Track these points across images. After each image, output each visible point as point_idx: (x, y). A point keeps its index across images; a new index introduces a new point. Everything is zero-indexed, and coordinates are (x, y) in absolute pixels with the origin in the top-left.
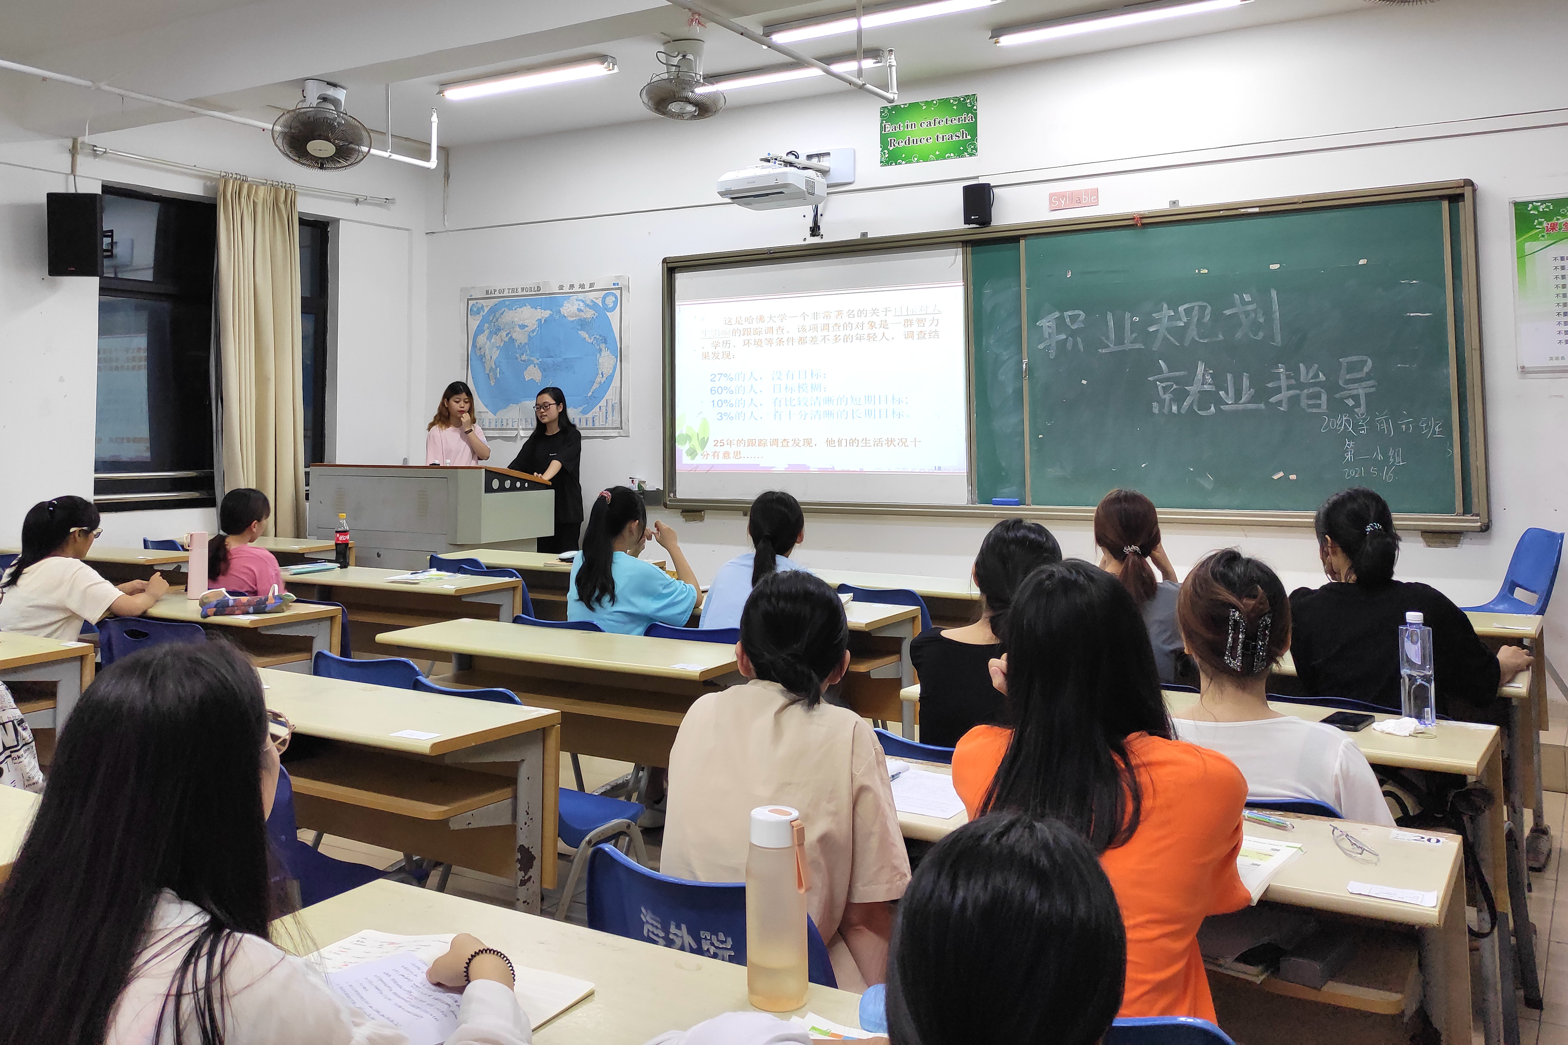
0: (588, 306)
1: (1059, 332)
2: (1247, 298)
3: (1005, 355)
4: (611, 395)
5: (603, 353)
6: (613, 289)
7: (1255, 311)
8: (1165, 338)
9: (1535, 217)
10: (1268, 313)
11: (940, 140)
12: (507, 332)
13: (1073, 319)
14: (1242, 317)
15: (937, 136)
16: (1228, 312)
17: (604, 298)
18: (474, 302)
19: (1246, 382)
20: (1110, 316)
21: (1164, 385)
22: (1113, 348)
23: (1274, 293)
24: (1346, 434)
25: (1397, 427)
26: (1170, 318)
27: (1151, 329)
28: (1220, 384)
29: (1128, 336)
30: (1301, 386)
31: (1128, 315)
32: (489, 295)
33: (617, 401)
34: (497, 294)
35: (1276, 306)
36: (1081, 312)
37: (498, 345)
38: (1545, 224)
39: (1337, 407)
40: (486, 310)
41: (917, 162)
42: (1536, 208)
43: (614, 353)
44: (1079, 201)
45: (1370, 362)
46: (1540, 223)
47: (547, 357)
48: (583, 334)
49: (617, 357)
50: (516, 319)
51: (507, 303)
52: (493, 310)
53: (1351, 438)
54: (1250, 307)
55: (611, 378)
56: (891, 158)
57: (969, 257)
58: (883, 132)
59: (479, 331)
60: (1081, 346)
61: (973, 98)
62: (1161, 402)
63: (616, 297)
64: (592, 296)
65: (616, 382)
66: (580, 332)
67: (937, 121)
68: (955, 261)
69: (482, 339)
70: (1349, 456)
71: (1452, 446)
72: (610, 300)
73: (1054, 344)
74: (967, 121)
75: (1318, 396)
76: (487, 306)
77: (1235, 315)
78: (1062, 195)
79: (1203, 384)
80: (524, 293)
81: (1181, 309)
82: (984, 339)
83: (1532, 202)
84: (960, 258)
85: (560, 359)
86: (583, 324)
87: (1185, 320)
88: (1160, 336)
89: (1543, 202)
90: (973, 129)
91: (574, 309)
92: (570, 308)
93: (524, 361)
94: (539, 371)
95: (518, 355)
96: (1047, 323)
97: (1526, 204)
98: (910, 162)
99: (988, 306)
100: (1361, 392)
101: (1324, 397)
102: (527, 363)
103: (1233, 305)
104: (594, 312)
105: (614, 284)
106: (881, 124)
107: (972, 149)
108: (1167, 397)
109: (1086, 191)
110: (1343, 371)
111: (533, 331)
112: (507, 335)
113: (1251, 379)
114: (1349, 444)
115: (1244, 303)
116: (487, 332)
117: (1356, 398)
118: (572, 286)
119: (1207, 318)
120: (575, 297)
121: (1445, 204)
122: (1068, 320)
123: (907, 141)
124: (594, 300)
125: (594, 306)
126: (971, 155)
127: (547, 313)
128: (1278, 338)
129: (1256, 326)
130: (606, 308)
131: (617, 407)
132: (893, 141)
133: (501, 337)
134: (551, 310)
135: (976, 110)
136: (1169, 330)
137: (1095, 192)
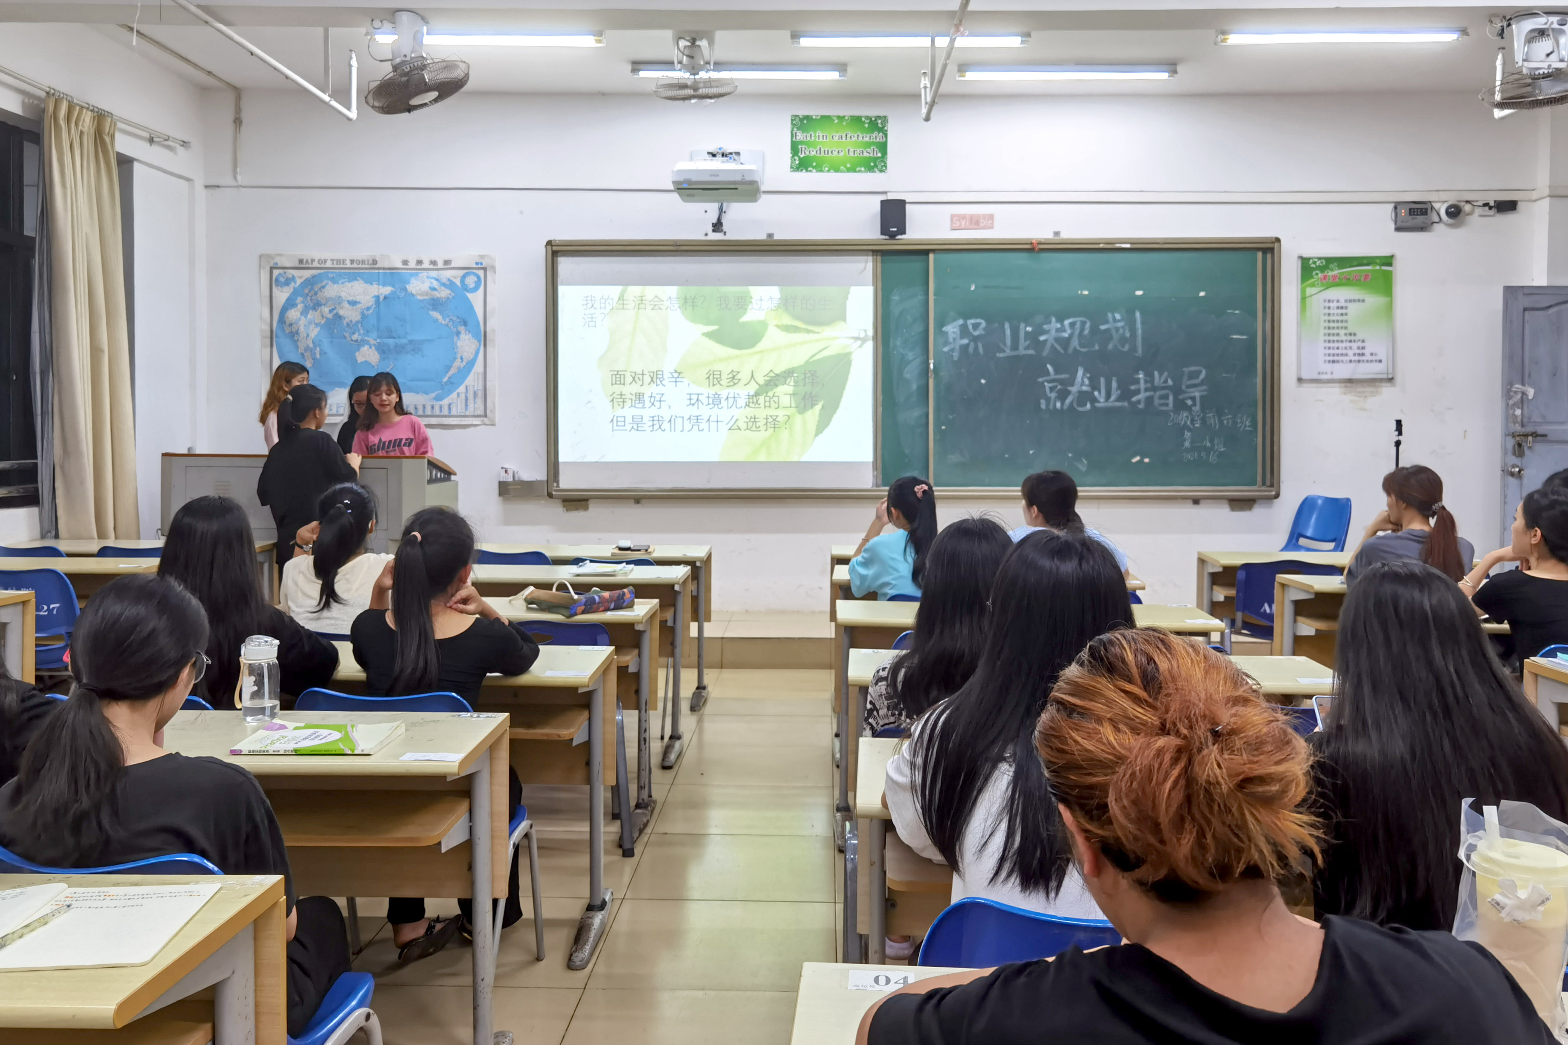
0: (444, 285)
1: (962, 337)
2: (1118, 316)
3: (910, 356)
4: (472, 381)
5: (462, 336)
6: (475, 268)
7: (1123, 327)
8: (1053, 346)
9: (1314, 269)
10: (1133, 331)
11: (851, 154)
12: (331, 308)
13: (976, 326)
14: (1114, 332)
15: (849, 150)
16: (1103, 327)
17: (464, 277)
18: (281, 271)
19: (1114, 385)
20: (1007, 326)
21: (1051, 385)
22: (1008, 352)
23: (1138, 315)
24: (1186, 427)
25: (1221, 422)
26: (1058, 330)
27: (1042, 338)
28: (1095, 386)
29: (1023, 343)
30: (1154, 389)
31: (1022, 325)
32: (302, 265)
33: (481, 387)
34: (316, 264)
35: (1139, 325)
36: (983, 322)
37: (316, 322)
38: (1320, 275)
39: (1180, 406)
40: (299, 282)
41: (828, 171)
42: (1314, 263)
43: (476, 336)
44: (977, 223)
45: (1204, 372)
46: (1317, 274)
47: (387, 338)
48: (436, 315)
49: (479, 341)
50: (343, 294)
51: (331, 275)
52: (310, 283)
53: (1189, 430)
54: (1120, 324)
55: (471, 363)
56: (802, 165)
57: (879, 265)
58: (794, 139)
59: (290, 304)
60: (981, 350)
61: (885, 119)
62: (1048, 400)
63: (478, 277)
64: (448, 274)
65: (478, 367)
66: (430, 312)
67: (849, 136)
68: (865, 268)
69: (293, 314)
70: (1187, 444)
71: (1256, 436)
72: (471, 281)
73: (957, 347)
74: (878, 140)
75: (1166, 397)
76: (301, 277)
77: (1108, 330)
78: (962, 217)
79: (1082, 385)
80: (355, 265)
81: (1067, 322)
82: (892, 340)
83: (1312, 258)
84: (870, 265)
85: (404, 341)
86: (436, 304)
87: (1069, 331)
88: (1049, 345)
89: (1319, 259)
90: (883, 147)
91: (425, 287)
92: (419, 286)
93: (356, 341)
94: (376, 353)
95: (347, 335)
96: (952, 329)
97: (1309, 259)
98: (821, 171)
99: (896, 310)
100: (1197, 394)
101: (1171, 398)
102: (360, 344)
103: (1107, 322)
104: (450, 292)
105: (477, 263)
106: (792, 132)
107: (882, 166)
108: (1053, 395)
109: (984, 216)
110: (1185, 378)
111: (368, 309)
112: (331, 311)
113: (1118, 382)
114: (1187, 434)
115: (1115, 320)
116: (300, 306)
117: (1193, 399)
118: (420, 262)
119: (1086, 332)
120: (425, 274)
121: (1260, 255)
122: (970, 327)
123: (818, 152)
124: (452, 279)
125: (450, 285)
126: (881, 171)
127: (387, 290)
128: (1140, 351)
129: (1123, 340)
130: (465, 288)
131: (480, 394)
132: (803, 149)
133: (321, 312)
134: (393, 286)
135: (886, 131)
136: (1057, 340)
137: (991, 217)
